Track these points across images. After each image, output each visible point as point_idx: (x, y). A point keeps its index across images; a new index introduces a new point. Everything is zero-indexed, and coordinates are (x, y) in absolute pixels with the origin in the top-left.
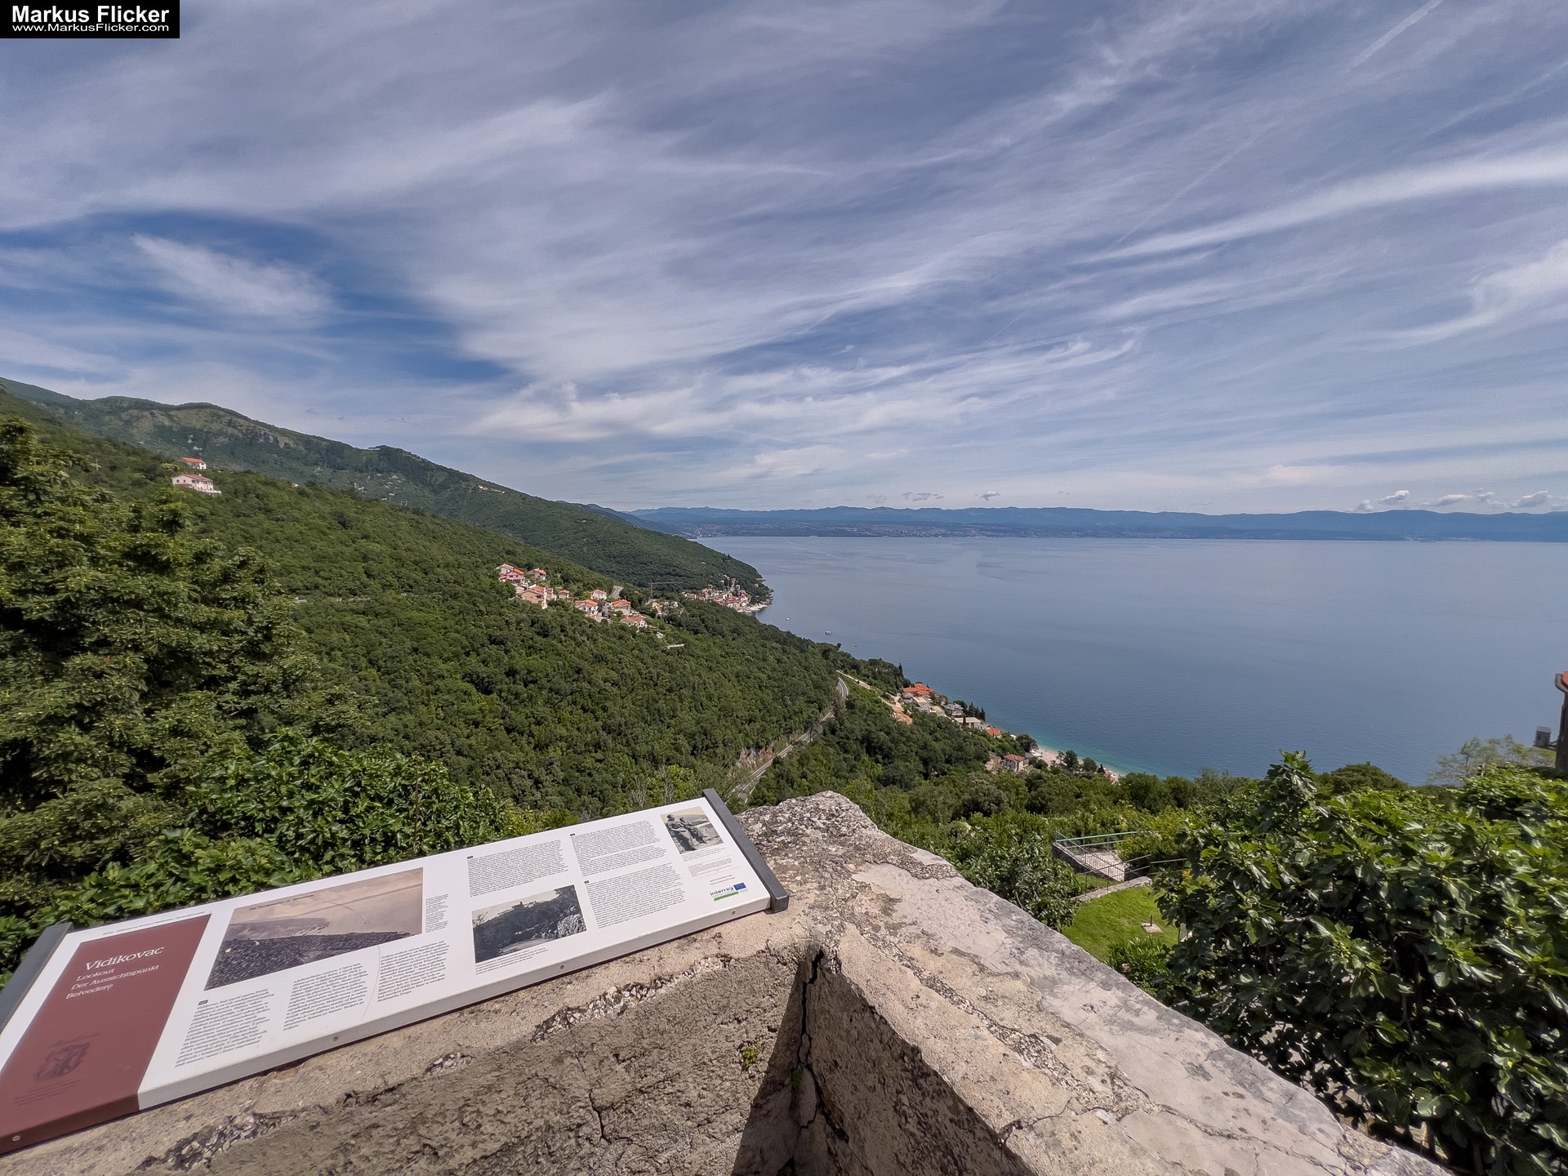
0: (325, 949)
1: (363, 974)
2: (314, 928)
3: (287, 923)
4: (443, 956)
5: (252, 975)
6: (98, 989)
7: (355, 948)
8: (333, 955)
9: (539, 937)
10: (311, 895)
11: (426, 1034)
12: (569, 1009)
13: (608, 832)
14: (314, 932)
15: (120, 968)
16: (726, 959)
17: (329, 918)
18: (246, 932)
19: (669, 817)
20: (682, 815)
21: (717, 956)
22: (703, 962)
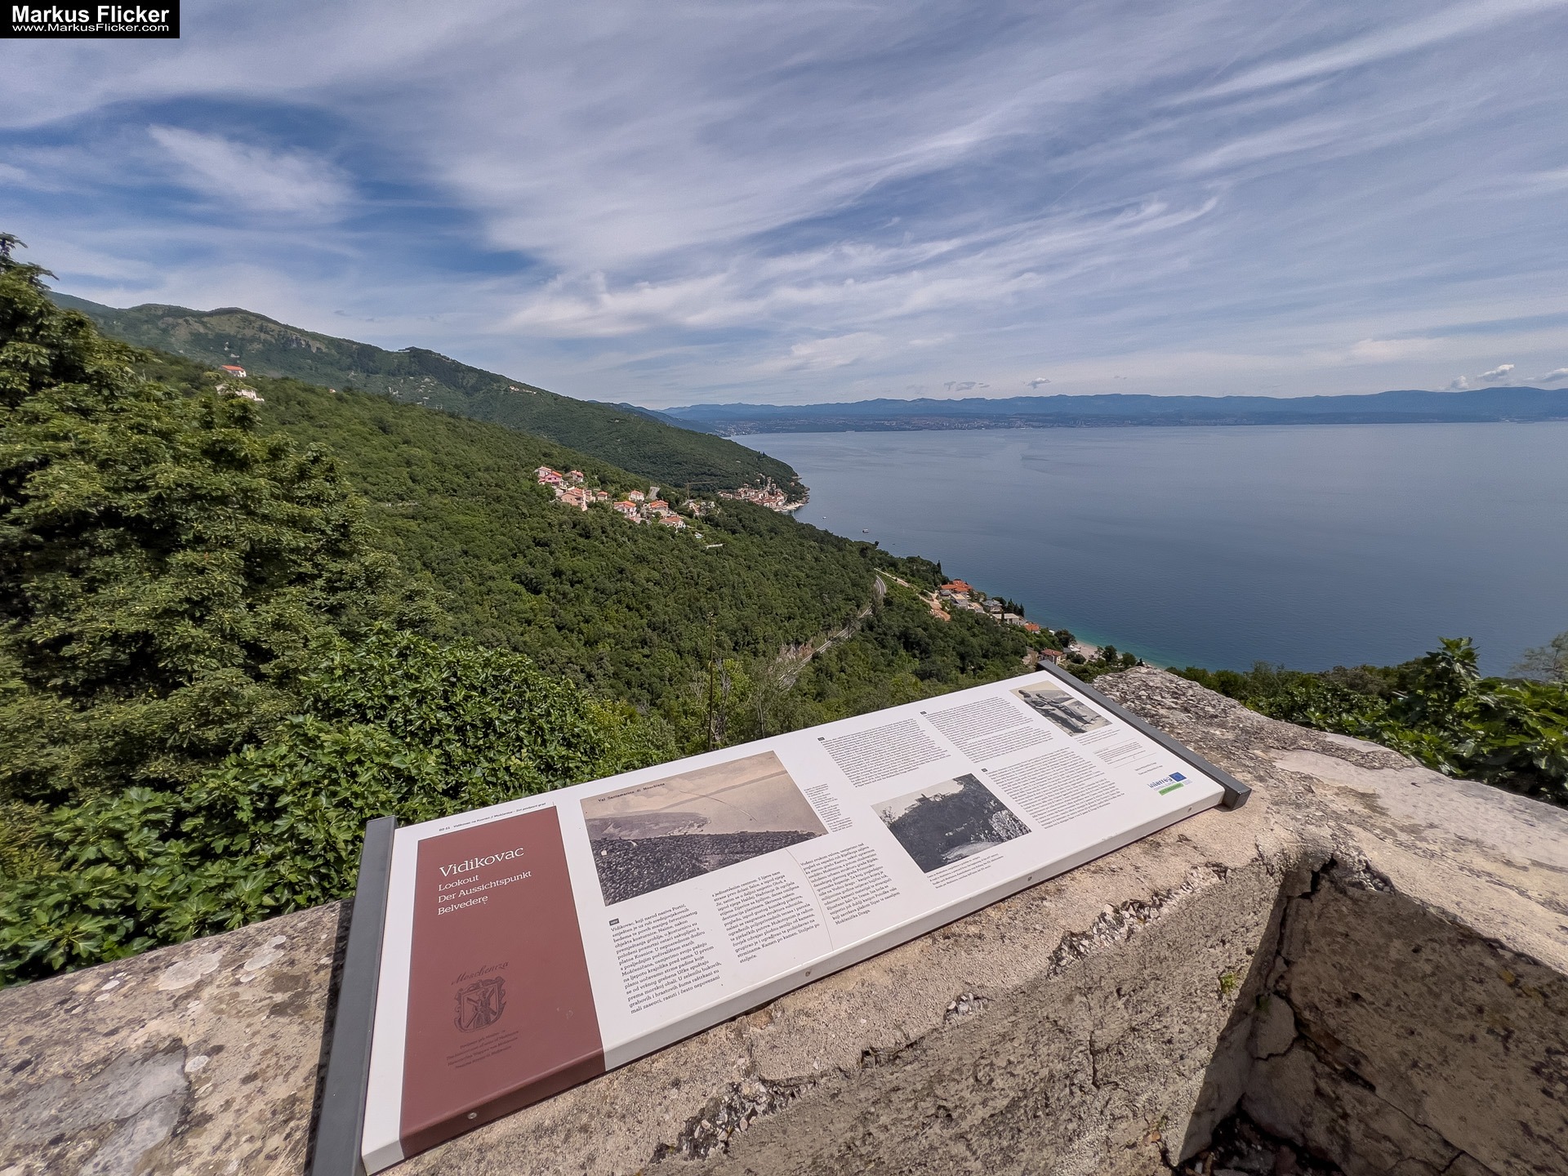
0: (722, 852)
1: (792, 887)
2: (692, 825)
3: (655, 818)
4: (877, 864)
5: (653, 887)
6: (472, 902)
7: (760, 851)
8: (737, 861)
9: (978, 840)
10: (661, 784)
11: (911, 967)
12: (1073, 935)
13: (964, 708)
14: (694, 831)
15: (486, 874)
16: (1221, 870)
17: (703, 814)
18: (610, 829)
19: (1021, 692)
20: (1039, 689)
21: (1206, 866)
22: (1194, 871)
